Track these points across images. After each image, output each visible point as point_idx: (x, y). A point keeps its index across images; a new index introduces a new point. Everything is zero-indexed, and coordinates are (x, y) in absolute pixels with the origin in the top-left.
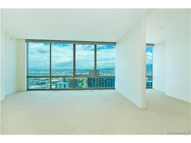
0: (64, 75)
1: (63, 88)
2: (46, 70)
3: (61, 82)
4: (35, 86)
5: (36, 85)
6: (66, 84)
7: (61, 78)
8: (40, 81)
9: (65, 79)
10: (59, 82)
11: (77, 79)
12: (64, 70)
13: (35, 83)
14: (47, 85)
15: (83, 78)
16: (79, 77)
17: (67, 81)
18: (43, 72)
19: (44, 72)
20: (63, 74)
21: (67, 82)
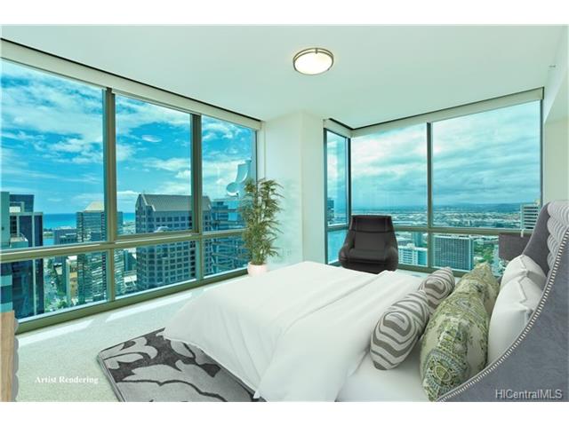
0: (415, 223)
1: (415, 262)
3: (409, 246)
6: (425, 254)
7: (406, 233)
9: (420, 237)
10: (404, 243)
11: (467, 241)
12: (414, 210)
15: (491, 237)
16: (473, 233)
17: (425, 242)
20: (413, 220)
21: (425, 246)
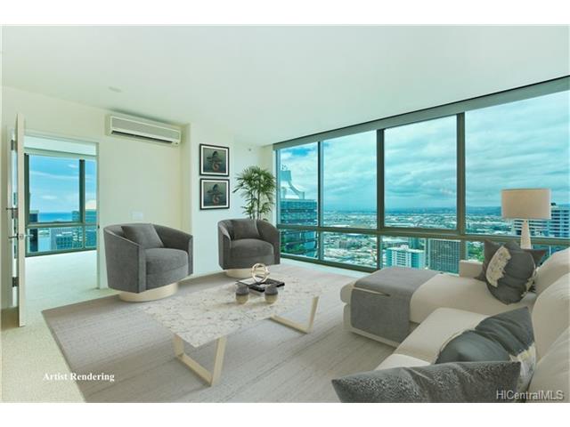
1: (408, 264)
2: (363, 212)
3: (403, 248)
4: (338, 250)
5: (340, 247)
6: (420, 257)
8: (349, 240)
10: (398, 245)
12: (413, 212)
13: (337, 243)
14: (365, 252)
17: (424, 245)
18: (354, 217)
19: (358, 215)
20: (411, 222)
21: (422, 248)
